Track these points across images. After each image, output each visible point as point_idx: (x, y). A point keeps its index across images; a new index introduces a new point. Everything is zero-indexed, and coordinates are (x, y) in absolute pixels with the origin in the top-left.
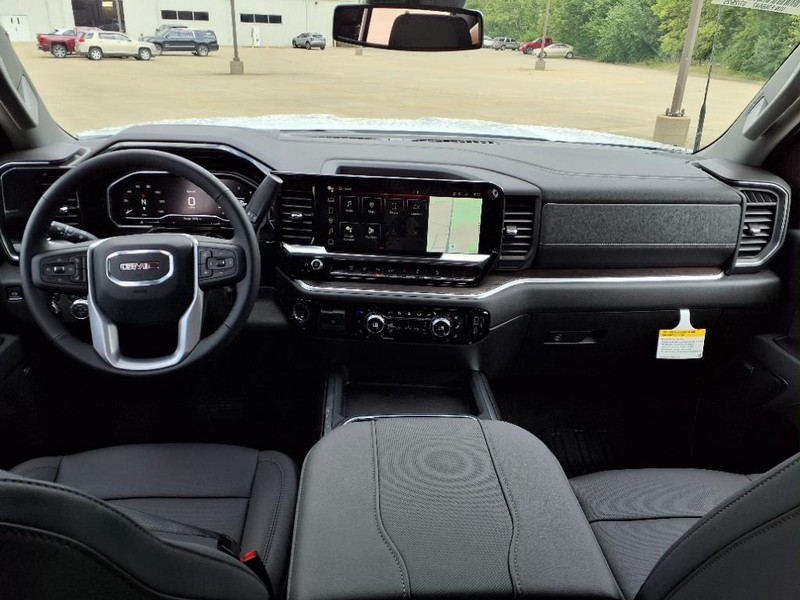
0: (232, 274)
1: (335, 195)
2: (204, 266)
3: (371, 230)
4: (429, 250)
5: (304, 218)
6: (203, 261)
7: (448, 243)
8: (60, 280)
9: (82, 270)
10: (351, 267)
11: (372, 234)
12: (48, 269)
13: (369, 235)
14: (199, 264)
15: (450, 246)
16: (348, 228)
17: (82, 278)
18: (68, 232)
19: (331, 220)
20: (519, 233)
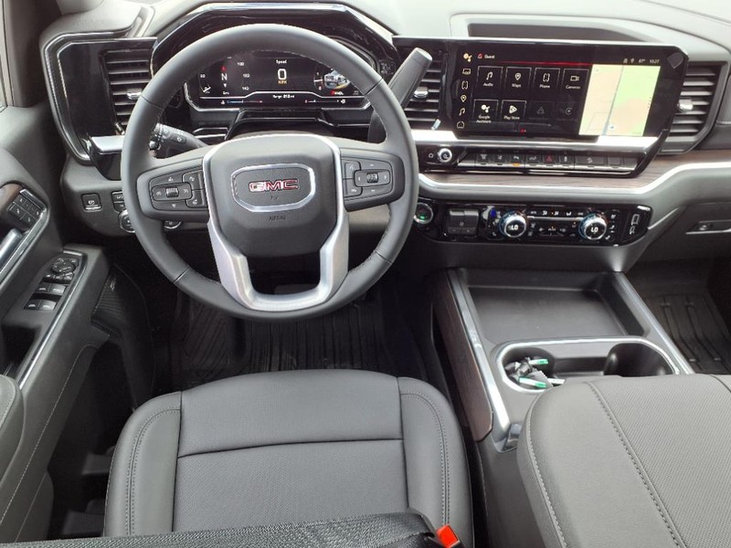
0: (388, 192)
1: (473, 65)
2: (350, 182)
3: (513, 109)
4: (582, 132)
5: (431, 96)
6: (349, 176)
7: (607, 124)
8: (174, 205)
9: (199, 191)
10: (484, 156)
11: (514, 114)
12: (159, 193)
13: (510, 115)
14: (344, 179)
15: (609, 127)
16: (484, 107)
17: (200, 202)
18: (163, 133)
19: (464, 98)
20: (696, 108)
